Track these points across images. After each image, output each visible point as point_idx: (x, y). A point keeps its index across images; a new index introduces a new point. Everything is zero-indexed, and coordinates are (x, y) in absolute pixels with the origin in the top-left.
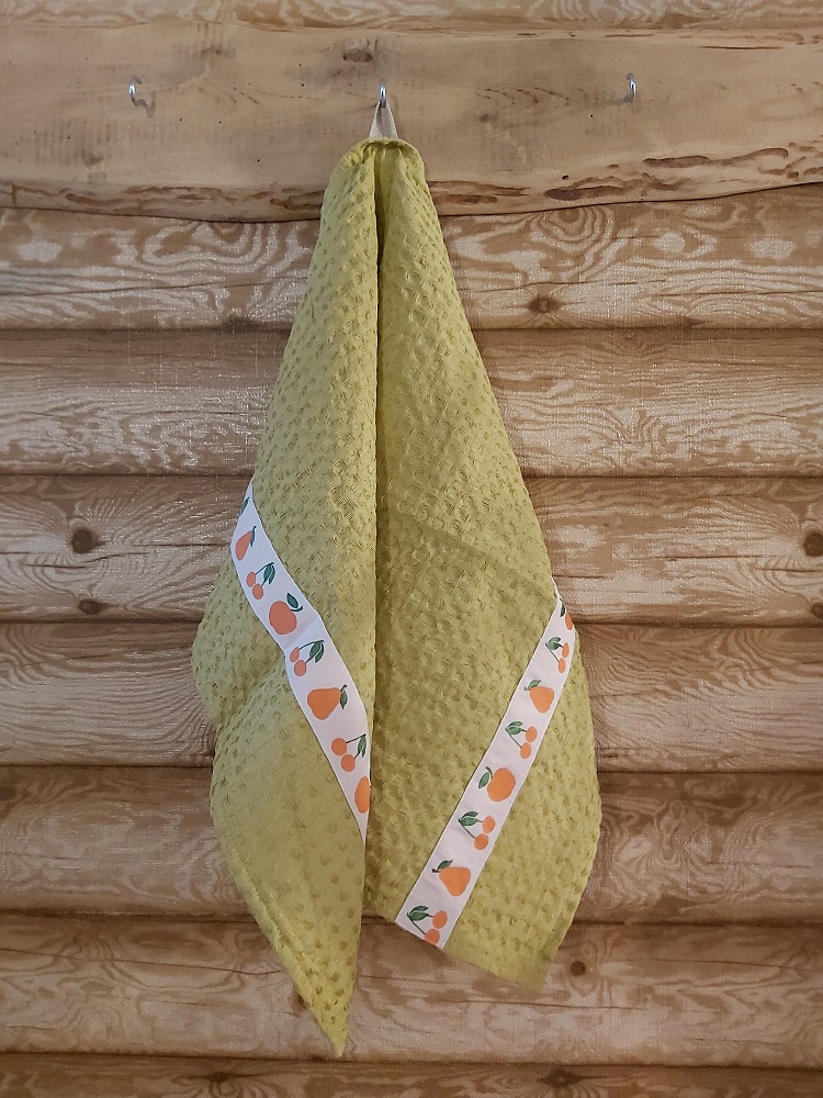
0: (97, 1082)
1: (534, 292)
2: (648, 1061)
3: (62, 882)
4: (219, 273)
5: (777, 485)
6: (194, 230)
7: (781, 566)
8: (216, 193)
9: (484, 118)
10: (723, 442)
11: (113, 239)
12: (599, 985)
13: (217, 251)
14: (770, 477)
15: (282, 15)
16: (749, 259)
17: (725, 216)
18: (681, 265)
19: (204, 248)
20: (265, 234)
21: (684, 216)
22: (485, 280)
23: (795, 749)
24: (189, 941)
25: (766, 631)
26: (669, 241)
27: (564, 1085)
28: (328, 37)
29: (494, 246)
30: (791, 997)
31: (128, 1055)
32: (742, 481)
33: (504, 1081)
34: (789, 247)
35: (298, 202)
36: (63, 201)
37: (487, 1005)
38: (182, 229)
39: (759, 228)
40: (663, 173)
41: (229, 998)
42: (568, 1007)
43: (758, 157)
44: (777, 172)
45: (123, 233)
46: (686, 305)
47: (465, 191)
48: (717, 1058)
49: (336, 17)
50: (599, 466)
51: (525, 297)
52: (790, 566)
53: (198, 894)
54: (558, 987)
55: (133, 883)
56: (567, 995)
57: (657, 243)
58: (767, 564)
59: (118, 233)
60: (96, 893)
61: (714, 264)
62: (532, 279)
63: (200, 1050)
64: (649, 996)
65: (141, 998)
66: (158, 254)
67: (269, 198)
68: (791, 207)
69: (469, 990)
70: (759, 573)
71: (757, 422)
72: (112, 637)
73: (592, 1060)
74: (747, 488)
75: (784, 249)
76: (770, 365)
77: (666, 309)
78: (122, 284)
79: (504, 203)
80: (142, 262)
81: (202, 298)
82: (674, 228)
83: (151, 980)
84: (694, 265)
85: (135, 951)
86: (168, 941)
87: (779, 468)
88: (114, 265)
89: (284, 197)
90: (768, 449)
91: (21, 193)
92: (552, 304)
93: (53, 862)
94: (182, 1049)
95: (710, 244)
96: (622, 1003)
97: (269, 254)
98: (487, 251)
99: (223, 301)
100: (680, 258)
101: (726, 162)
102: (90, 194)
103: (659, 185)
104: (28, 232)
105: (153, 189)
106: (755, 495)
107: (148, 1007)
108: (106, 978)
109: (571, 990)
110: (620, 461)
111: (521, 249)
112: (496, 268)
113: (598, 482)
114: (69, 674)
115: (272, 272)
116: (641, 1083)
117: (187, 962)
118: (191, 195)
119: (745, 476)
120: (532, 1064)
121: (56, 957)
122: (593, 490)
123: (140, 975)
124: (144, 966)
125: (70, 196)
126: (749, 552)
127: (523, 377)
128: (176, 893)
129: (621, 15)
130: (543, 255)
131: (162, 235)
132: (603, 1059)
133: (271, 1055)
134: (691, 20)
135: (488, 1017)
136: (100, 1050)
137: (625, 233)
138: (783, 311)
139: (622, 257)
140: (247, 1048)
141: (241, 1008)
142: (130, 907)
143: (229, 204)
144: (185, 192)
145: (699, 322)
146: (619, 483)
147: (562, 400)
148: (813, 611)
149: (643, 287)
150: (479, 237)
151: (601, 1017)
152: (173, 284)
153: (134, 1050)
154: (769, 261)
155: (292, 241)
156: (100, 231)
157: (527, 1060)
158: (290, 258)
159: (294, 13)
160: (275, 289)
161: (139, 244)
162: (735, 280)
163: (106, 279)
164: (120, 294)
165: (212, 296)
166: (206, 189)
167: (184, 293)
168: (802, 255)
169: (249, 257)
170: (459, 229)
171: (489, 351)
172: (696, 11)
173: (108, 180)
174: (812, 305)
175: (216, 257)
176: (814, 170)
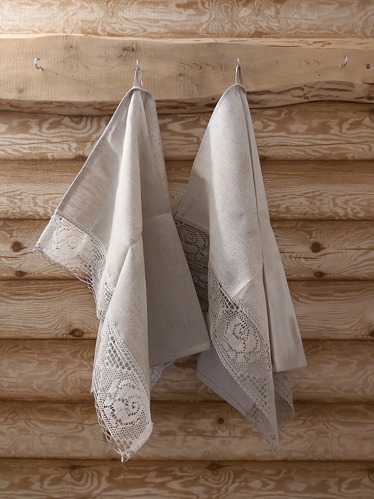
0: (23, 470)
2: (250, 459)
3: (8, 387)
4: (72, 137)
5: (301, 224)
6: (63, 119)
7: (302, 256)
8: (71, 104)
9: (180, 75)
10: (279, 206)
11: (29, 123)
12: (229, 428)
13: (72, 128)
14: (298, 220)
15: (99, 31)
16: (289, 132)
17: (279, 115)
19: (67, 126)
20: (92, 121)
21: (263, 115)
22: (182, 140)
23: (308, 330)
24: (61, 411)
25: (297, 283)
27: (215, 469)
29: (185, 127)
30: (308, 432)
31: (36, 458)
32: (286, 222)
33: (191, 468)
34: (305, 127)
35: (105, 109)
36: (8, 108)
37: (184, 436)
38: (58, 119)
39: (293, 120)
41: (78, 434)
42: (216, 437)
43: (291, 91)
44: (299, 97)
45: (34, 120)
47: (173, 104)
48: (278, 458)
49: (120, 32)
52: (306, 256)
53: (65, 392)
54: (212, 428)
55: (38, 388)
56: (217, 432)
58: (296, 255)
59: (31, 120)
60: (22, 391)
61: (275, 134)
63: (65, 456)
64: (250, 432)
65: (41, 435)
66: (48, 129)
67: (93, 107)
68: (306, 111)
69: (176, 430)
70: (293, 260)
71: (292, 198)
72: (30, 286)
73: (227, 459)
74: (289, 225)
75: (303, 128)
76: (297, 175)
79: (189, 109)
80: (42, 132)
81: (66, 147)
82: (258, 120)
83: (46, 427)
84: (267, 134)
85: (39, 415)
86: (52, 411)
87: (301, 217)
88: (29, 134)
89: (99, 106)
90: (297, 209)
93: (5, 379)
94: (58, 456)
95: (273, 126)
96: (239, 435)
97: (94, 129)
98: (183, 128)
99: (75, 149)
100: (261, 131)
101: (278, 93)
102: (19, 104)
103: (253, 102)
105: (46, 103)
106: (291, 228)
107: (44, 439)
108: (27, 426)
109: (218, 430)
111: (196, 127)
112: (186, 135)
114: (12, 301)
116: (247, 468)
117: (60, 419)
118: (61, 105)
119: (287, 220)
120: (202, 461)
121: (6, 418)
123: (40, 425)
124: (42, 422)
125: (11, 106)
126: (289, 250)
128: (56, 392)
131: (50, 121)
132: (231, 458)
133: (95, 458)
134: (266, 34)
135: (184, 441)
136: (24, 456)
138: (302, 153)
140: (85, 455)
141: (83, 438)
142: (37, 397)
143: (77, 109)
144: (59, 104)
145: (269, 158)
148: (315, 275)
150: (180, 122)
151: (230, 441)
152: (54, 141)
153: (39, 456)
154: (297, 133)
155: (103, 124)
156: (24, 120)
157: (200, 459)
159: (104, 30)
161: (40, 125)
162: (283, 140)
163: (26, 139)
164: (32, 145)
165: (70, 146)
166: (67, 103)
167: (58, 145)
168: (310, 130)
169: (85, 130)
170: (171, 120)
171: (183, 169)
172: (268, 30)
173: (27, 99)
174: (314, 151)
175: (71, 130)
176: (315, 96)
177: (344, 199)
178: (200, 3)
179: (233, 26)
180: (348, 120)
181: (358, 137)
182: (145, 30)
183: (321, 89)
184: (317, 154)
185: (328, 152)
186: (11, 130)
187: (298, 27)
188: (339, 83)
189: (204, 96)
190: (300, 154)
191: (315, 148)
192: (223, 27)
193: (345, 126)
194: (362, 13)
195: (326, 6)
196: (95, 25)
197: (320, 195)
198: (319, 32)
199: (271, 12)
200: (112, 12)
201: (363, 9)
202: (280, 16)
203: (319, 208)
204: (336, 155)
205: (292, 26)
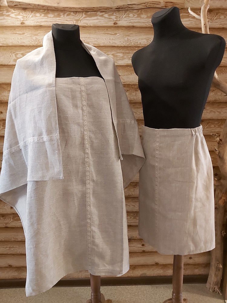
4: (74, 19)
6: (71, 13)
8: (74, 8)
10: (138, 42)
13: (74, 16)
16: (141, 18)
17: (138, 12)
18: (133, 18)
19: (72, 15)
20: (80, 14)
21: (133, 12)
22: (108, 20)
26: (131, 15)
34: (146, 16)
35: (84, 9)
36: (54, 9)
38: (69, 13)
39: (142, 14)
40: (130, 6)
43: (142, 4)
44: (144, 6)
46: (133, 24)
47: (105, 8)
50: (122, 45)
51: (113, 22)
57: (130, 15)
59: (61, 13)
61: (137, 18)
62: (114, 20)
66: (66, 16)
68: (146, 10)
76: (143, 32)
77: (131, 24)
78: (62, 20)
79: (110, 10)
80: (64, 17)
87: (144, 46)
88: (60, 18)
89: (82, 9)
91: (49, 8)
92: (117, 24)
95: (136, 15)
97: (81, 16)
98: (109, 16)
99: (75, 23)
100: (132, 17)
101: (138, 5)
102: (58, 8)
103: (129, 8)
104: (49, 13)
105: (66, 7)
110: (125, 45)
111: (113, 16)
112: (109, 18)
113: (122, 48)
115: (81, 19)
118: (71, 8)
122: (122, 49)
127: (113, 33)
130: (115, 17)
131: (67, 13)
137: (126, 14)
138: (145, 25)
139: (125, 17)
143: (76, 10)
145: (135, 26)
146: (125, 48)
147: (118, 36)
149: (128, 21)
150: (107, 14)
154: (143, 18)
155: (83, 14)
158: (83, 17)
160: (81, 21)
161: (64, 15)
162: (139, 20)
163: (60, 20)
164: (62, 22)
165: (73, 22)
166: (73, 8)
167: (70, 21)
169: (78, 17)
170: (105, 13)
171: (109, 30)
173: (60, 6)
174: (149, 24)
175: (74, 17)
176: (149, 6)
183: (151, 4)
184: (149, 25)
186: (54, 17)
188: (156, 2)
189: (115, 6)
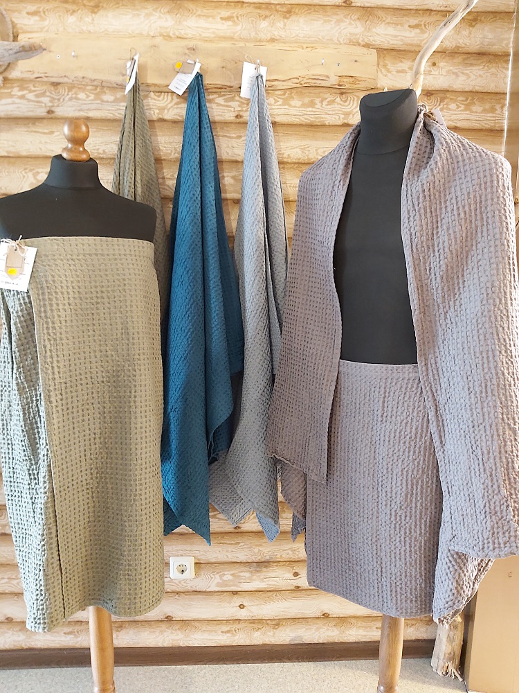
1: (237, 113)
5: (296, 165)
6: (149, 94)
8: (155, 85)
9: (223, 67)
13: (157, 99)
14: (295, 163)
15: (171, 34)
16: (290, 106)
17: (284, 94)
18: (274, 107)
19: (152, 99)
20: (168, 95)
21: (275, 94)
22: (225, 110)
28: (184, 43)
29: (226, 101)
32: (288, 164)
36: (115, 85)
38: (146, 94)
44: (297, 83)
49: (185, 36)
51: (234, 114)
58: (293, 186)
61: (282, 107)
62: (236, 110)
68: (301, 92)
70: (292, 188)
75: (299, 103)
76: (295, 134)
79: (228, 89)
81: (152, 112)
82: (272, 97)
84: (277, 107)
87: (297, 161)
90: (294, 156)
91: (104, 83)
92: (241, 116)
95: (281, 101)
97: (169, 101)
101: (283, 81)
104: (105, 92)
106: (291, 168)
111: (233, 101)
112: (227, 106)
115: (170, 106)
118: (149, 85)
125: (117, 84)
126: (289, 182)
127: (234, 135)
129: (259, 38)
130: (238, 103)
134: (277, 40)
138: (298, 120)
143: (159, 88)
145: (278, 122)
150: (223, 98)
154: (295, 107)
158: (174, 102)
159: (174, 34)
160: (171, 110)
162: (287, 111)
166: (153, 84)
168: (303, 105)
169: (163, 102)
171: (225, 128)
172: (278, 37)
174: (306, 119)
176: (306, 83)
177: (322, 150)
178: (235, 18)
179: (256, 34)
180: (326, 99)
181: (333, 111)
182: (200, 35)
183: (309, 79)
184: (307, 121)
185: (314, 120)
187: (297, 35)
188: (321, 75)
189: (238, 82)
190: (296, 120)
191: (306, 117)
192: (250, 34)
193: (325, 103)
194: (338, 27)
195: (315, 22)
196: (168, 30)
197: (308, 147)
198: (310, 39)
199: (280, 24)
200: (179, 22)
201: (338, 25)
202: (286, 28)
203: (308, 156)
204: (319, 122)
205: (294, 35)
